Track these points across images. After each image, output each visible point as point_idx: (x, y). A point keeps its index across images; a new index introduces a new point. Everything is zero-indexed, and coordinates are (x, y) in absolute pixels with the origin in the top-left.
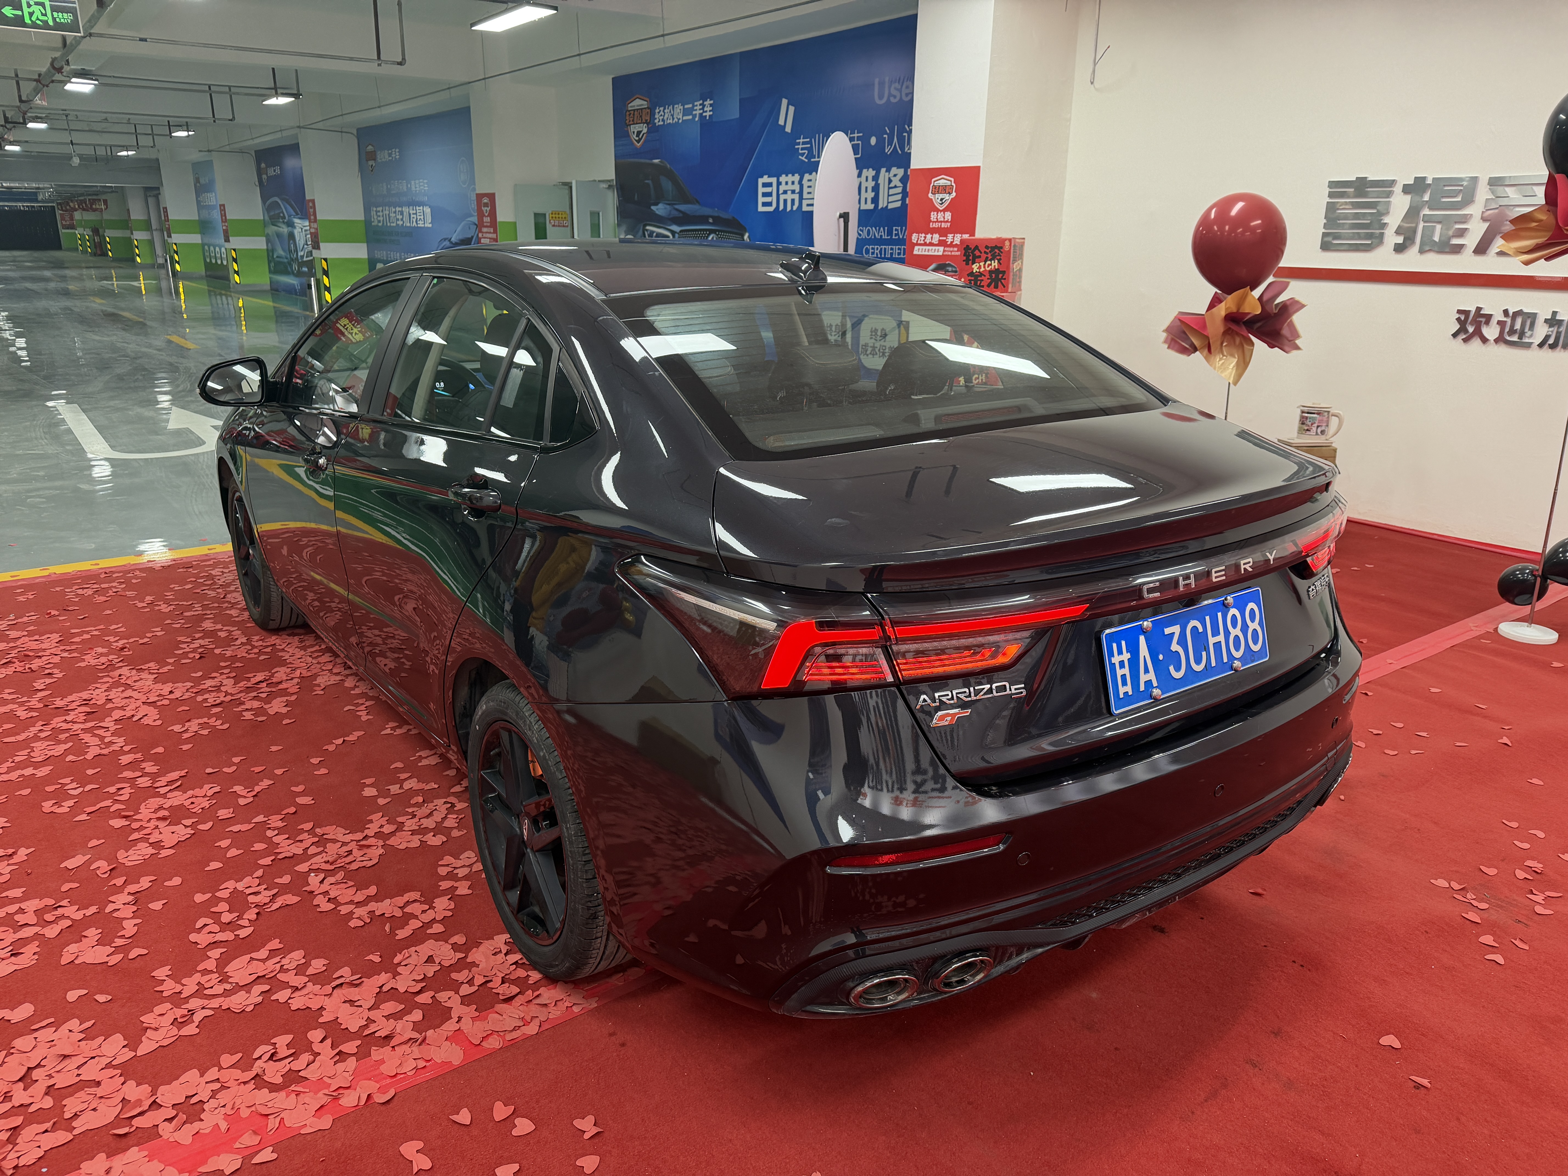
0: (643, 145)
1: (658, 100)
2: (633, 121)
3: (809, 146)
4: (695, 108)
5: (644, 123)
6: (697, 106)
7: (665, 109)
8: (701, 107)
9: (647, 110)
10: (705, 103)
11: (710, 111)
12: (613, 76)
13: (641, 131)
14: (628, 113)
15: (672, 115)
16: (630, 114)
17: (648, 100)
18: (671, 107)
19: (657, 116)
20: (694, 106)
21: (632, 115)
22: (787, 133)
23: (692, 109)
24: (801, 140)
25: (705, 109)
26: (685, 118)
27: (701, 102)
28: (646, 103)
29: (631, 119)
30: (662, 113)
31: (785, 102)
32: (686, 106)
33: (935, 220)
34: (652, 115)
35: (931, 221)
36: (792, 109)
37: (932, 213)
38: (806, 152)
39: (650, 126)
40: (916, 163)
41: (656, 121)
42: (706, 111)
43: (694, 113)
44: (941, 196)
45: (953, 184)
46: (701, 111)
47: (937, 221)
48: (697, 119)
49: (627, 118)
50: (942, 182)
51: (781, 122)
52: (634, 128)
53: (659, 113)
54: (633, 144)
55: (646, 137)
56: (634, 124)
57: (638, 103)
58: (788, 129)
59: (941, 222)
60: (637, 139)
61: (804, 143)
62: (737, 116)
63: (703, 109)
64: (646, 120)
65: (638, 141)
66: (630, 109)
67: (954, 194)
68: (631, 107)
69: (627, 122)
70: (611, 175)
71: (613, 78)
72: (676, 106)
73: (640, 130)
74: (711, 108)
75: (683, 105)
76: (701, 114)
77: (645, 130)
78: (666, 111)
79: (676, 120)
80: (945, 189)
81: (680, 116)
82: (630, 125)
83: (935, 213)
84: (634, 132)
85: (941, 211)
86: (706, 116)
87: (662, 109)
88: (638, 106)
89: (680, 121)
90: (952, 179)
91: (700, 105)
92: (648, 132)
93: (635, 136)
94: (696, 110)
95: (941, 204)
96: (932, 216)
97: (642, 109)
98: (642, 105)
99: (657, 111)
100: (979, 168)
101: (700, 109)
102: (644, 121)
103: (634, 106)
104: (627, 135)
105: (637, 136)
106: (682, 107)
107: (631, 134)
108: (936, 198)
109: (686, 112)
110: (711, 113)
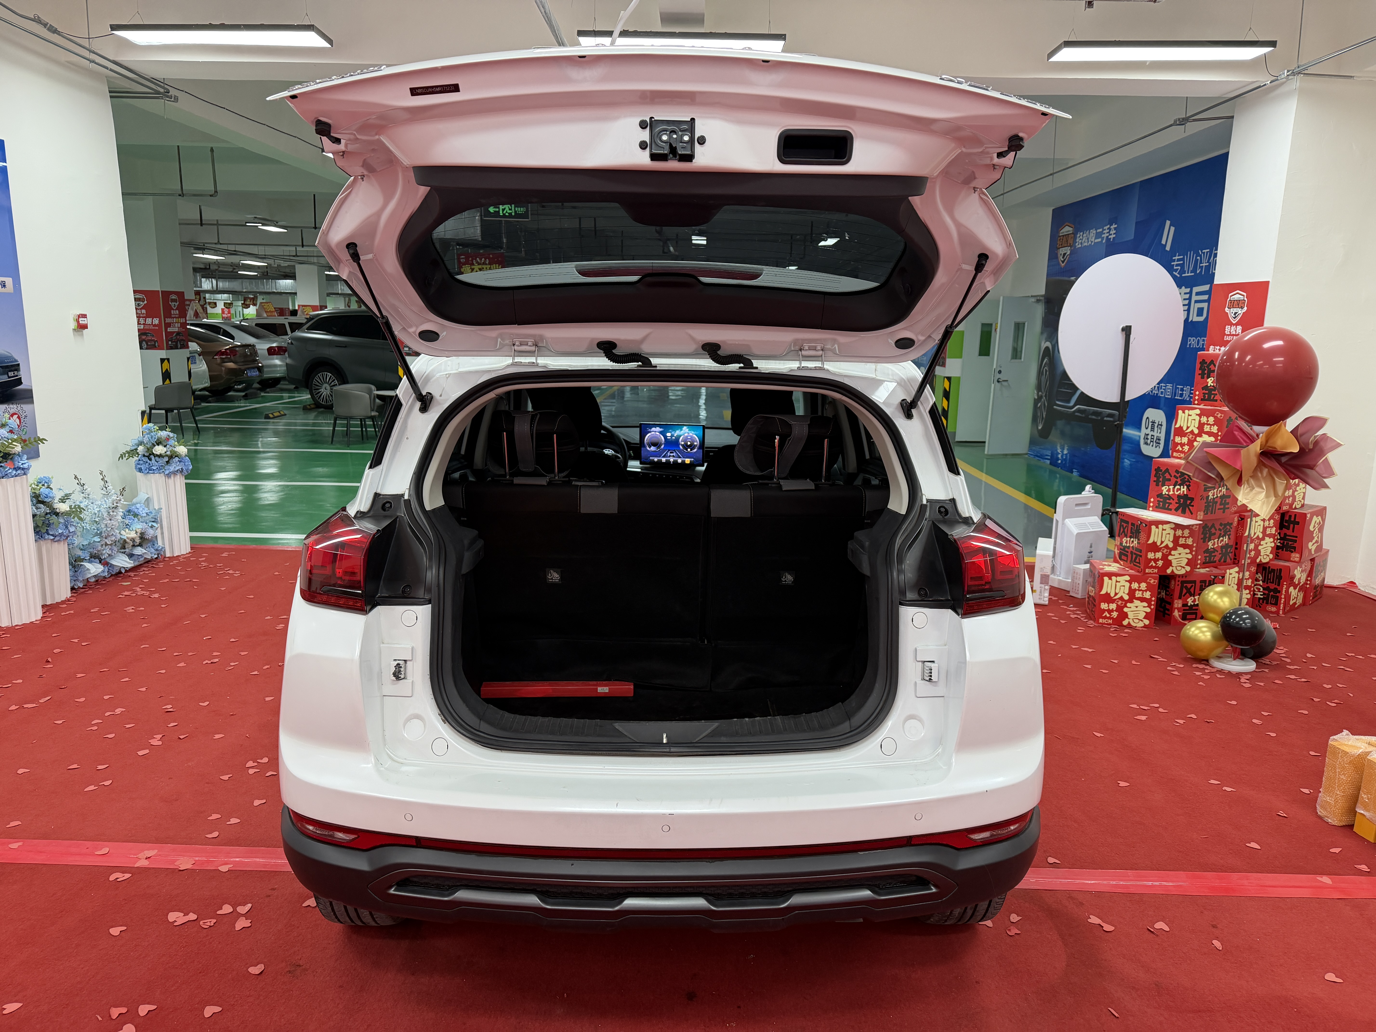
0: (1065, 264)
1: (1079, 227)
2: (1062, 245)
3: (1182, 262)
4: (1104, 232)
5: (1069, 246)
6: (1105, 230)
7: (1083, 234)
8: (1108, 231)
9: (1073, 235)
10: (1112, 227)
11: (1114, 234)
12: (1053, 208)
13: (1065, 254)
14: (1059, 238)
15: (1088, 239)
16: (1060, 240)
17: (1073, 226)
18: (1088, 232)
19: (1077, 240)
20: (1104, 230)
21: (1061, 240)
22: (1167, 251)
23: (1102, 233)
24: (1177, 258)
25: (1111, 233)
26: (1096, 241)
27: (1109, 226)
28: (1072, 229)
29: (1061, 243)
30: (1081, 237)
31: (1168, 223)
32: (1098, 231)
33: (1229, 333)
34: (1075, 238)
35: (1225, 334)
36: (1173, 229)
37: (1227, 327)
38: (1179, 268)
39: (1072, 248)
40: (1220, 278)
41: (1077, 244)
42: (1111, 234)
43: (1103, 236)
44: (1235, 310)
45: (1246, 299)
46: (1108, 234)
47: (1230, 335)
48: (1104, 241)
49: (1058, 242)
50: (1237, 297)
51: (1163, 242)
52: (1062, 251)
53: (1079, 237)
54: (1059, 264)
55: (1069, 258)
56: (1062, 247)
57: (1067, 230)
58: (1168, 248)
59: (1233, 335)
60: (1063, 260)
61: (1178, 260)
62: (1132, 238)
63: (1109, 232)
64: (1070, 244)
65: (1063, 262)
66: (1061, 235)
67: (1245, 308)
68: (1062, 233)
69: (1058, 245)
70: (1042, 291)
71: (1053, 210)
72: (1091, 231)
73: (1065, 252)
74: (1115, 232)
75: (1096, 230)
76: (1107, 237)
77: (1068, 253)
78: (1084, 235)
79: (1090, 243)
80: (1238, 304)
81: (1093, 240)
82: (1059, 248)
83: (1229, 326)
84: (1061, 254)
85: (1234, 325)
86: (1110, 238)
87: (1081, 233)
88: (1066, 232)
89: (1093, 244)
90: (1245, 294)
91: (1108, 229)
92: (1070, 254)
93: (1061, 257)
94: (1105, 233)
95: (1234, 318)
96: (1226, 329)
97: (1069, 234)
98: (1069, 231)
99: (1078, 235)
100: (1268, 282)
101: (1107, 233)
102: (1069, 245)
103: (1063, 233)
104: (1057, 258)
105: (1063, 257)
106: (1095, 232)
107: (1059, 255)
108: (1230, 312)
109: (1098, 235)
110: (1114, 236)
